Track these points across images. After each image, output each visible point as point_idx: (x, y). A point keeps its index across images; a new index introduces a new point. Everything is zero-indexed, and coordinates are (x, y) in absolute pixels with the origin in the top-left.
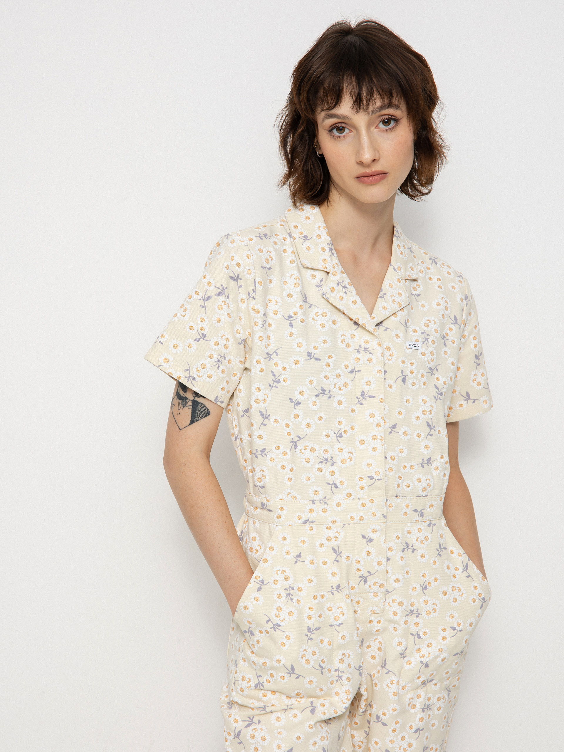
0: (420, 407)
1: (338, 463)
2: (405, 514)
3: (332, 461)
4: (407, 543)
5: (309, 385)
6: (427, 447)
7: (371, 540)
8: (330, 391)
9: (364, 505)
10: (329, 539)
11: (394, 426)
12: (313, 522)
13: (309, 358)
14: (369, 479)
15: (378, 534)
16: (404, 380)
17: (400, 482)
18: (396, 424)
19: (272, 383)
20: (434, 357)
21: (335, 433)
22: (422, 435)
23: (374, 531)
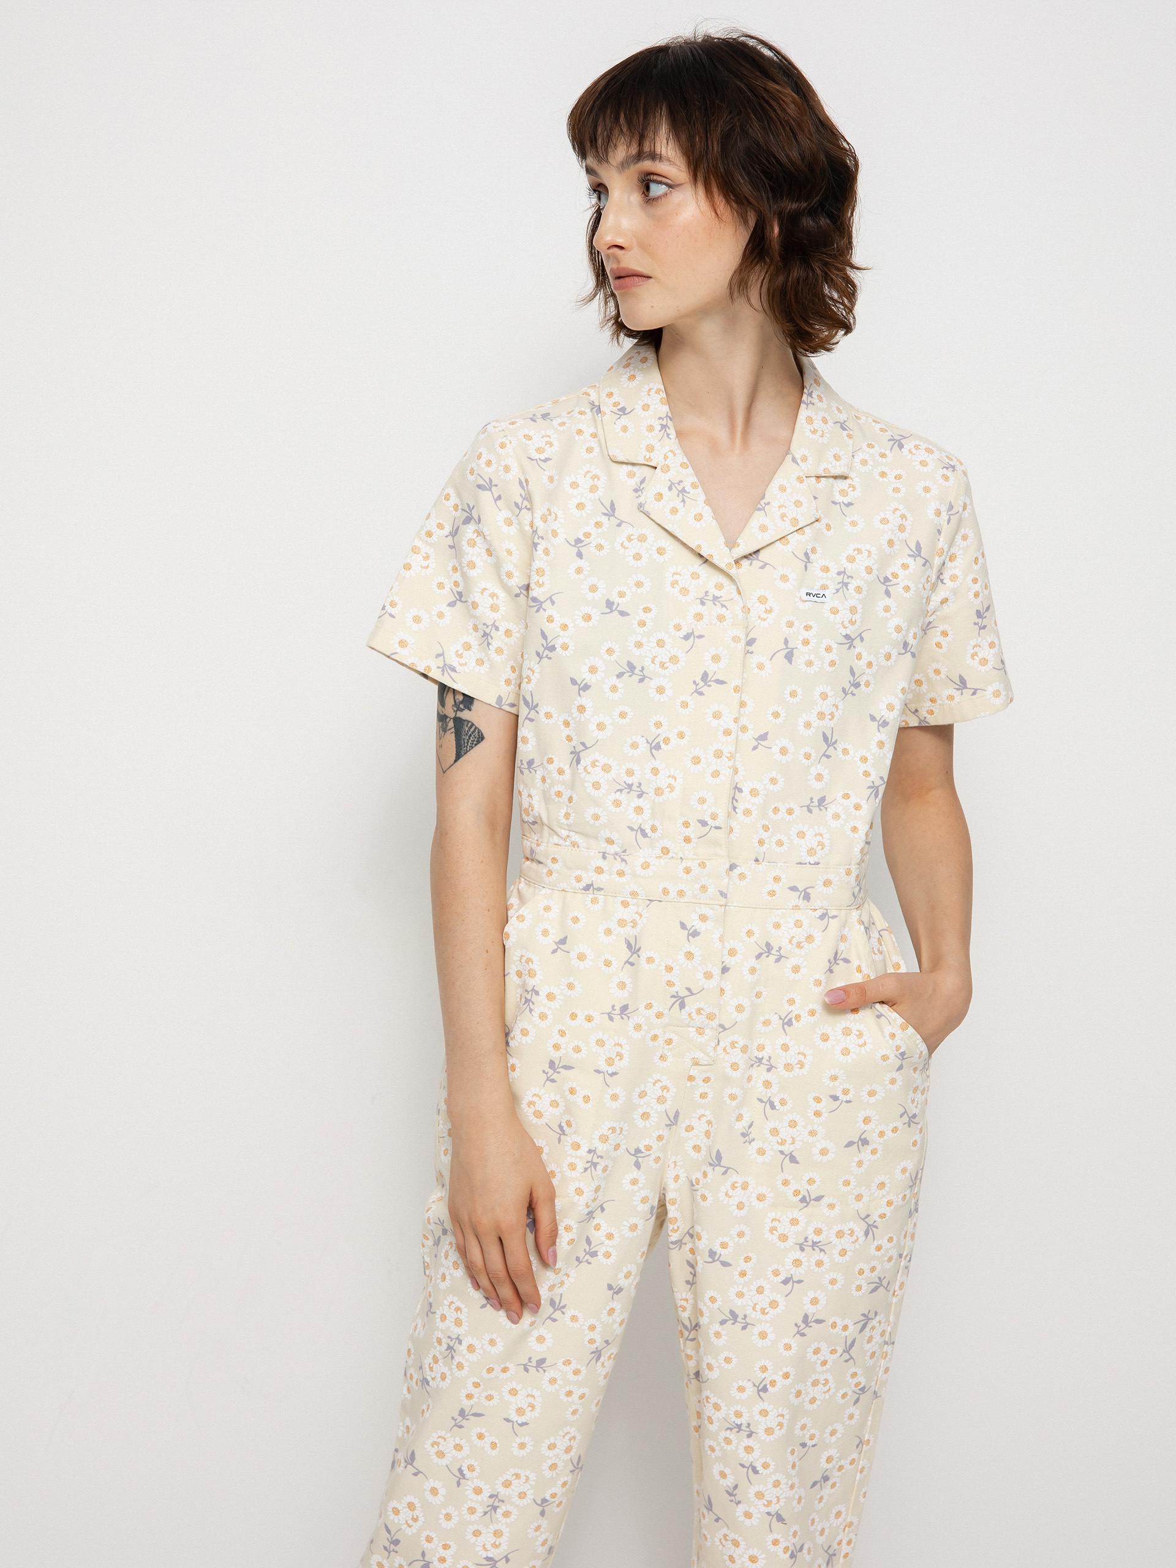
0: (815, 707)
1: (650, 794)
2: (772, 893)
3: (639, 789)
4: (768, 945)
5: (606, 656)
6: (819, 777)
7: (695, 934)
8: (643, 668)
9: (688, 871)
10: (622, 923)
11: (763, 737)
12: (600, 889)
13: (609, 610)
14: (700, 825)
15: (709, 924)
16: (789, 657)
17: (764, 835)
18: (767, 734)
19: (541, 650)
20: (857, 617)
21: (648, 742)
22: (813, 755)
23: (703, 918)
